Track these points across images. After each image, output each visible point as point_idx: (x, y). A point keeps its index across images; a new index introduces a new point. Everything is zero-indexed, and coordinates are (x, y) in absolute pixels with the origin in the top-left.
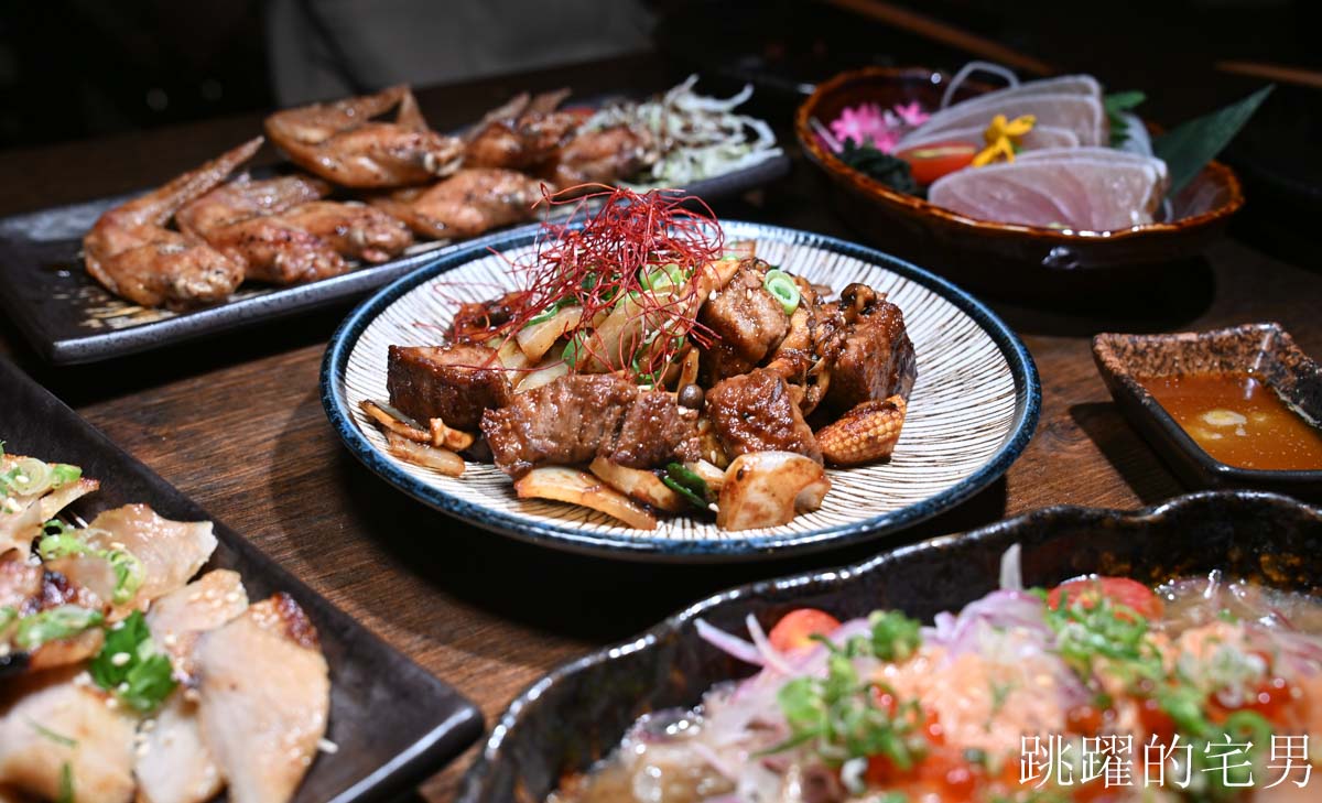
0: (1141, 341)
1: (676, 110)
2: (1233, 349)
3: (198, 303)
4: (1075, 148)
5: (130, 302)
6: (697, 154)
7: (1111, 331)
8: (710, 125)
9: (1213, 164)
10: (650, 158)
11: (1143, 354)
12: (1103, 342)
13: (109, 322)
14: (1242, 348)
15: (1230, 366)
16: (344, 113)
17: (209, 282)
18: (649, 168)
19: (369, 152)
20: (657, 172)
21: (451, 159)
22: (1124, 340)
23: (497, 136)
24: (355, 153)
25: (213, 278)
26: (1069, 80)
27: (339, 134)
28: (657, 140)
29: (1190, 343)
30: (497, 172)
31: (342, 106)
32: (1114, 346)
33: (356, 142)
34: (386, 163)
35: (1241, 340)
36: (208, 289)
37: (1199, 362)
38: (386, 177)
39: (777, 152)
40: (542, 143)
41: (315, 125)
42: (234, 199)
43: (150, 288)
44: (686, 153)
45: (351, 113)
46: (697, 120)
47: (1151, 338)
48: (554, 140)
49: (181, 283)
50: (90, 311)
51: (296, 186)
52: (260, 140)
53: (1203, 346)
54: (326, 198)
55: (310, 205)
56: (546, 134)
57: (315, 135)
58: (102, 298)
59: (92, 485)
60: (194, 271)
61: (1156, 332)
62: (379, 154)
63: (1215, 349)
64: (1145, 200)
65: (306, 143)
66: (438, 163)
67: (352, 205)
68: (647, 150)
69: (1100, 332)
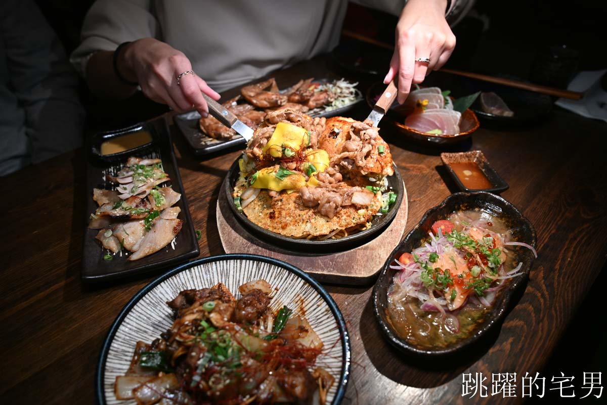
0: (451, 155)
1: (339, 87)
2: (471, 156)
3: (227, 139)
4: (438, 109)
5: (210, 137)
6: (343, 99)
7: (445, 152)
8: (347, 91)
9: (468, 110)
10: (332, 100)
11: (451, 158)
12: (443, 155)
13: (207, 142)
14: (473, 156)
15: (470, 160)
16: (259, 87)
17: (228, 134)
18: (332, 102)
19: (265, 99)
20: (333, 104)
21: (284, 102)
22: (447, 154)
23: (295, 96)
24: (262, 99)
25: (230, 133)
26: (433, 88)
27: (258, 94)
28: (334, 95)
29: (461, 155)
30: (295, 104)
31: (258, 85)
32: (445, 156)
33: (262, 97)
34: (269, 102)
35: (473, 154)
36: (228, 136)
37: (463, 159)
38: (268, 105)
39: (363, 99)
40: (306, 98)
41: (252, 91)
42: (233, 110)
43: (215, 134)
44: (340, 99)
45: (261, 87)
46: (344, 90)
47: (453, 154)
48: (309, 98)
49: (223, 134)
50: (202, 139)
51: (248, 107)
52: (240, 96)
53: (465, 156)
54: (254, 110)
55: (251, 112)
56: (307, 96)
57: (252, 94)
58: (204, 136)
59: (168, 179)
60: (225, 131)
61: (454, 152)
62: (267, 100)
63: (467, 156)
64: (457, 123)
65: (251, 97)
66: (281, 102)
67: (261, 112)
68: (331, 98)
69: (442, 152)
